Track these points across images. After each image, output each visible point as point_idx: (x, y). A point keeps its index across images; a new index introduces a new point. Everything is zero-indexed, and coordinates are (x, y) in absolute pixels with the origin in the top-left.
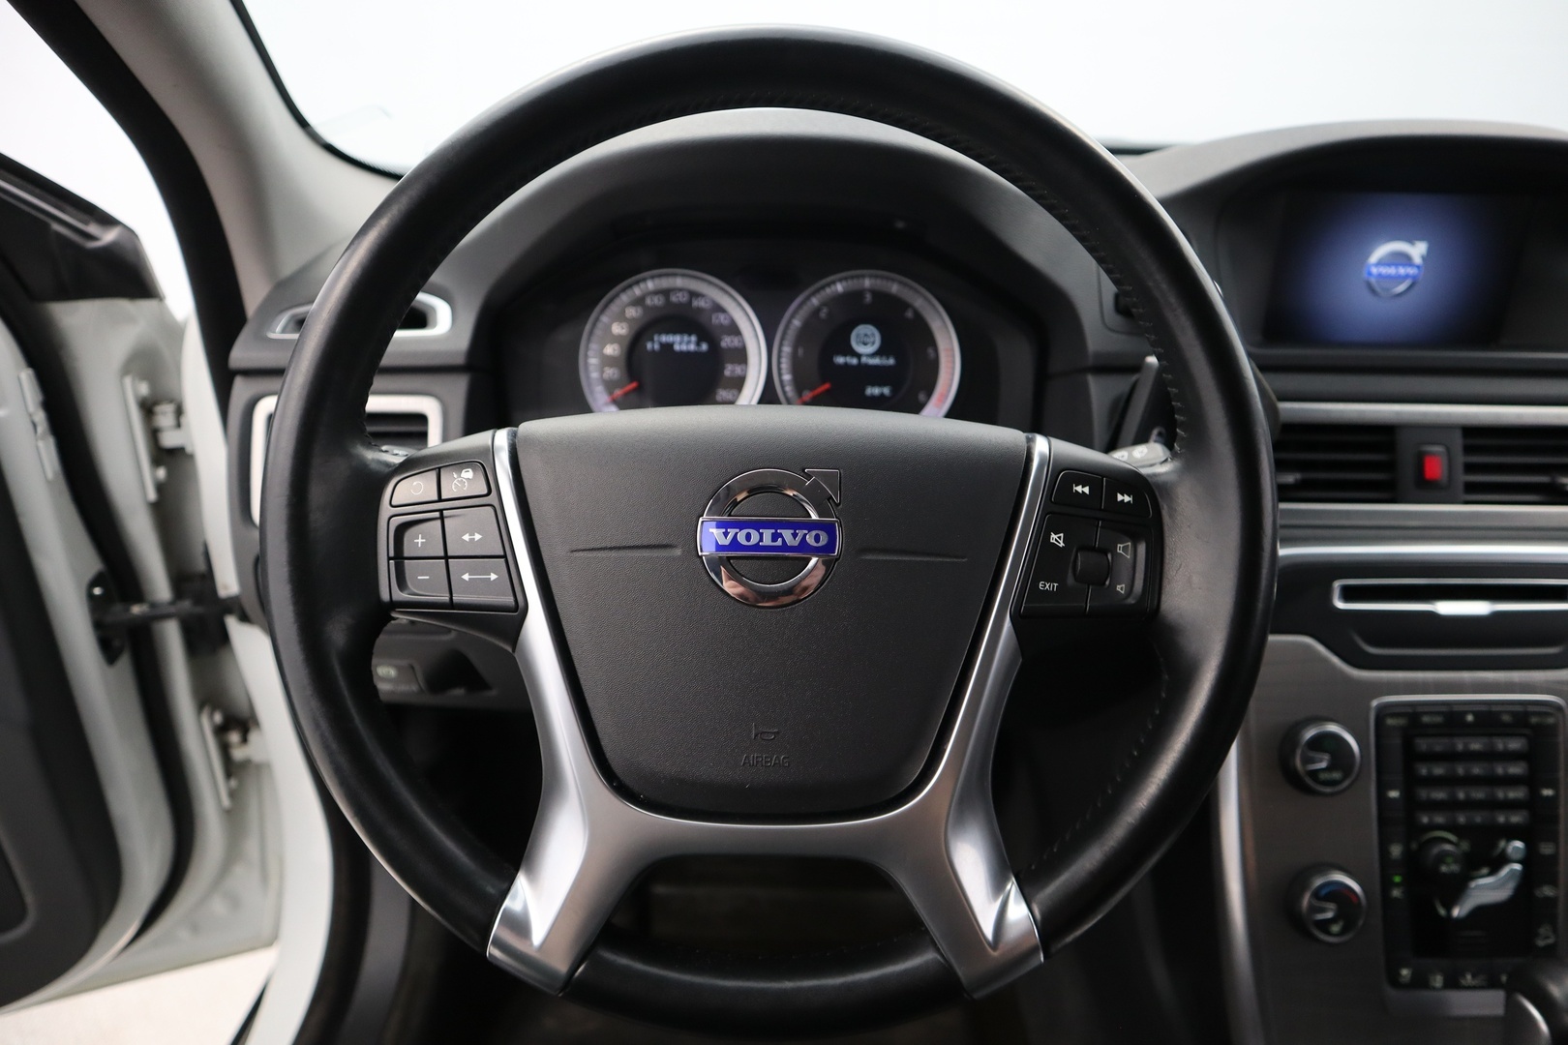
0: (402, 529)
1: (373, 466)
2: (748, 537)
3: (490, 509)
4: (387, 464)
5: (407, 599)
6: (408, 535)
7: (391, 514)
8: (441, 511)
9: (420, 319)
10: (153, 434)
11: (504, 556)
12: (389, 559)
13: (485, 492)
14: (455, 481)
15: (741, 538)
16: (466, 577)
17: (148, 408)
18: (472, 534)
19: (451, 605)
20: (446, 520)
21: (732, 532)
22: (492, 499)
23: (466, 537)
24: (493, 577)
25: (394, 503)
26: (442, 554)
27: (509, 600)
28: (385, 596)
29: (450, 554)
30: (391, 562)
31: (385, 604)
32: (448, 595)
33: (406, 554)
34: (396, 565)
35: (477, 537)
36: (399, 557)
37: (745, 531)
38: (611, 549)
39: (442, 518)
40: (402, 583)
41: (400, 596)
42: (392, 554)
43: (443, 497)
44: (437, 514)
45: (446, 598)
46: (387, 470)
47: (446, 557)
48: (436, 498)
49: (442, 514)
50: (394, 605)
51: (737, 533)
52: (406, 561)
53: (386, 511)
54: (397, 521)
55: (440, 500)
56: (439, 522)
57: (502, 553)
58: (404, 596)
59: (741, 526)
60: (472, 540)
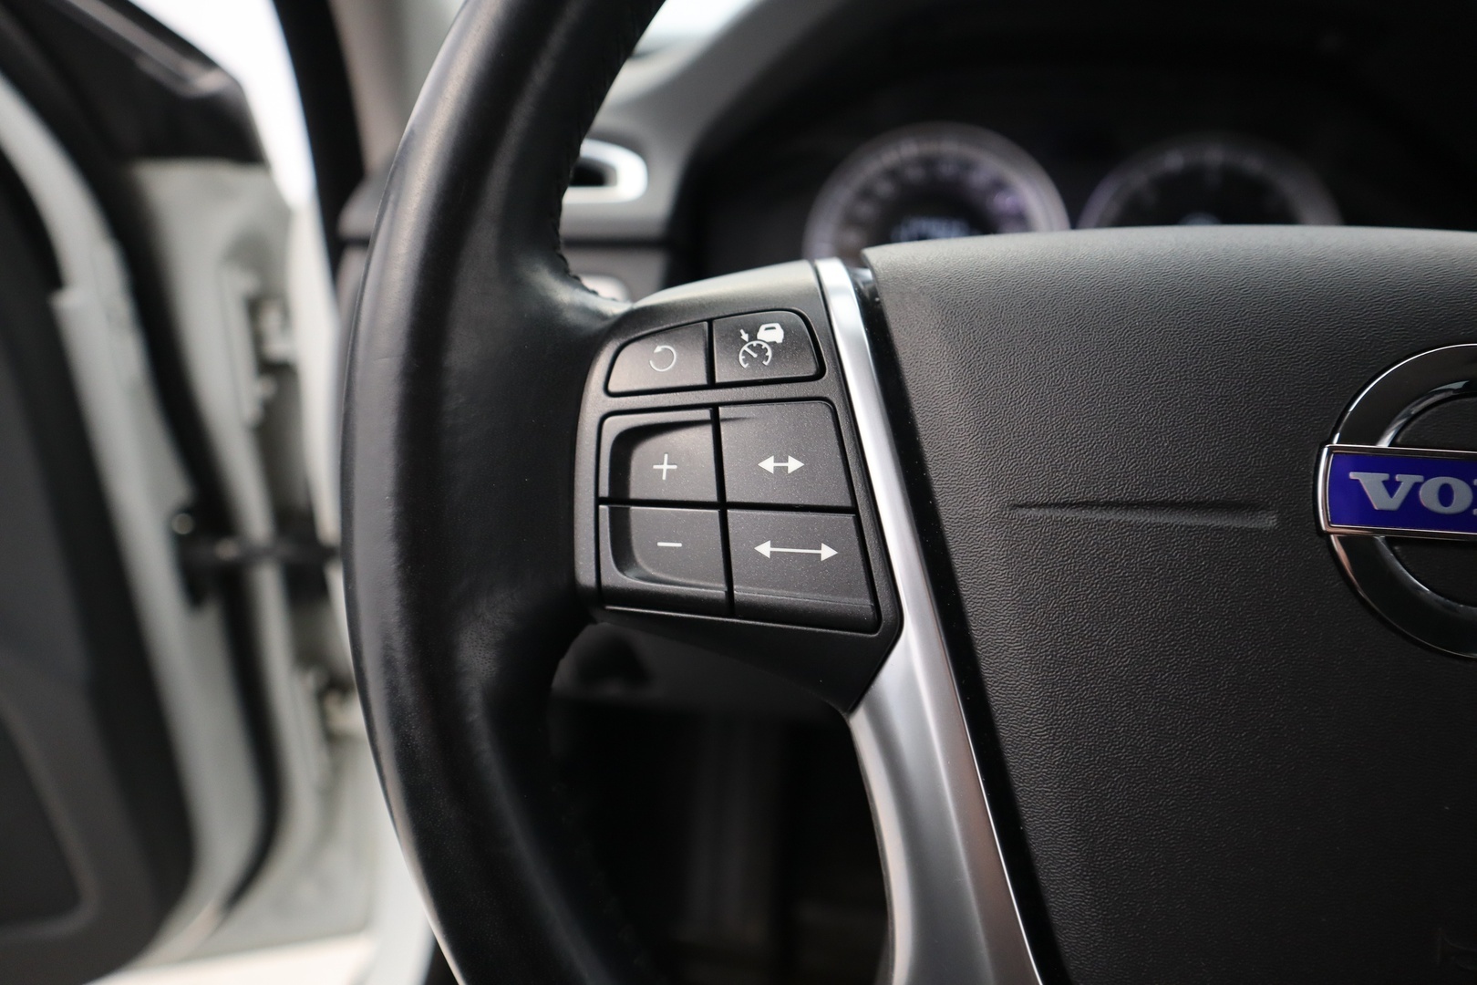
0: (629, 441)
1: (572, 317)
2: (1446, 495)
3: (820, 406)
4: (600, 316)
5: (635, 587)
6: (643, 454)
7: (607, 409)
8: (714, 407)
9: (595, 176)
10: (258, 339)
11: (853, 510)
12: (599, 501)
13: (811, 369)
14: (745, 348)
15: (1429, 495)
16: (765, 549)
17: (253, 308)
18: (781, 458)
19: (730, 605)
20: (723, 427)
21: (1406, 481)
22: (826, 387)
23: (769, 465)
24: (827, 552)
25: (613, 387)
26: (713, 497)
27: (862, 604)
28: (586, 576)
29: (730, 497)
30: (603, 508)
31: (586, 590)
32: (723, 585)
33: (633, 495)
34: (612, 513)
35: (793, 465)
36: (619, 499)
37: (1436, 483)
38: (1109, 505)
39: (715, 422)
40: (623, 554)
41: (614, 577)
42: (605, 491)
43: (718, 380)
44: (705, 414)
45: (718, 591)
46: (599, 325)
47: (722, 505)
48: (703, 380)
49: (715, 414)
50: (603, 595)
51: (1417, 486)
52: (633, 508)
53: (594, 402)
54: (615, 426)
55: (712, 384)
56: (707, 432)
57: (847, 503)
58: (628, 581)
59: (1428, 468)
60: (781, 471)
